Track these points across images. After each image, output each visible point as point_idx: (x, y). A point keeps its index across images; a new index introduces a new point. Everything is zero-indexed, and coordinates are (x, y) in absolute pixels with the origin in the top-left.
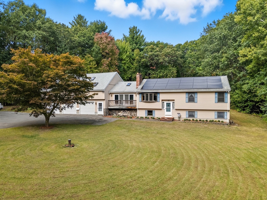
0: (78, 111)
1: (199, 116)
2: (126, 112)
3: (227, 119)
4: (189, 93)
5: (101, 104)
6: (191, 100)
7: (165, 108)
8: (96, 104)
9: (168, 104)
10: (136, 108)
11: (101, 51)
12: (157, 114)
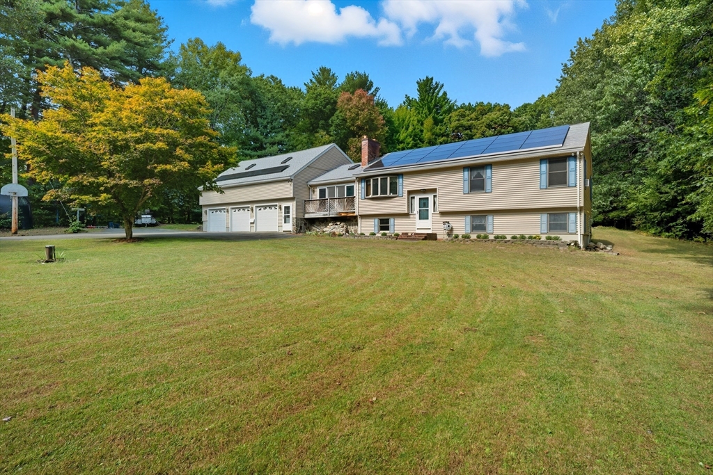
0: (252, 225)
1: (498, 226)
2: (337, 225)
3: (575, 234)
4: (471, 168)
5: (289, 207)
6: (477, 186)
7: (415, 212)
8: (280, 208)
9: (422, 201)
10: (355, 215)
11: (349, 124)
12: (398, 226)
